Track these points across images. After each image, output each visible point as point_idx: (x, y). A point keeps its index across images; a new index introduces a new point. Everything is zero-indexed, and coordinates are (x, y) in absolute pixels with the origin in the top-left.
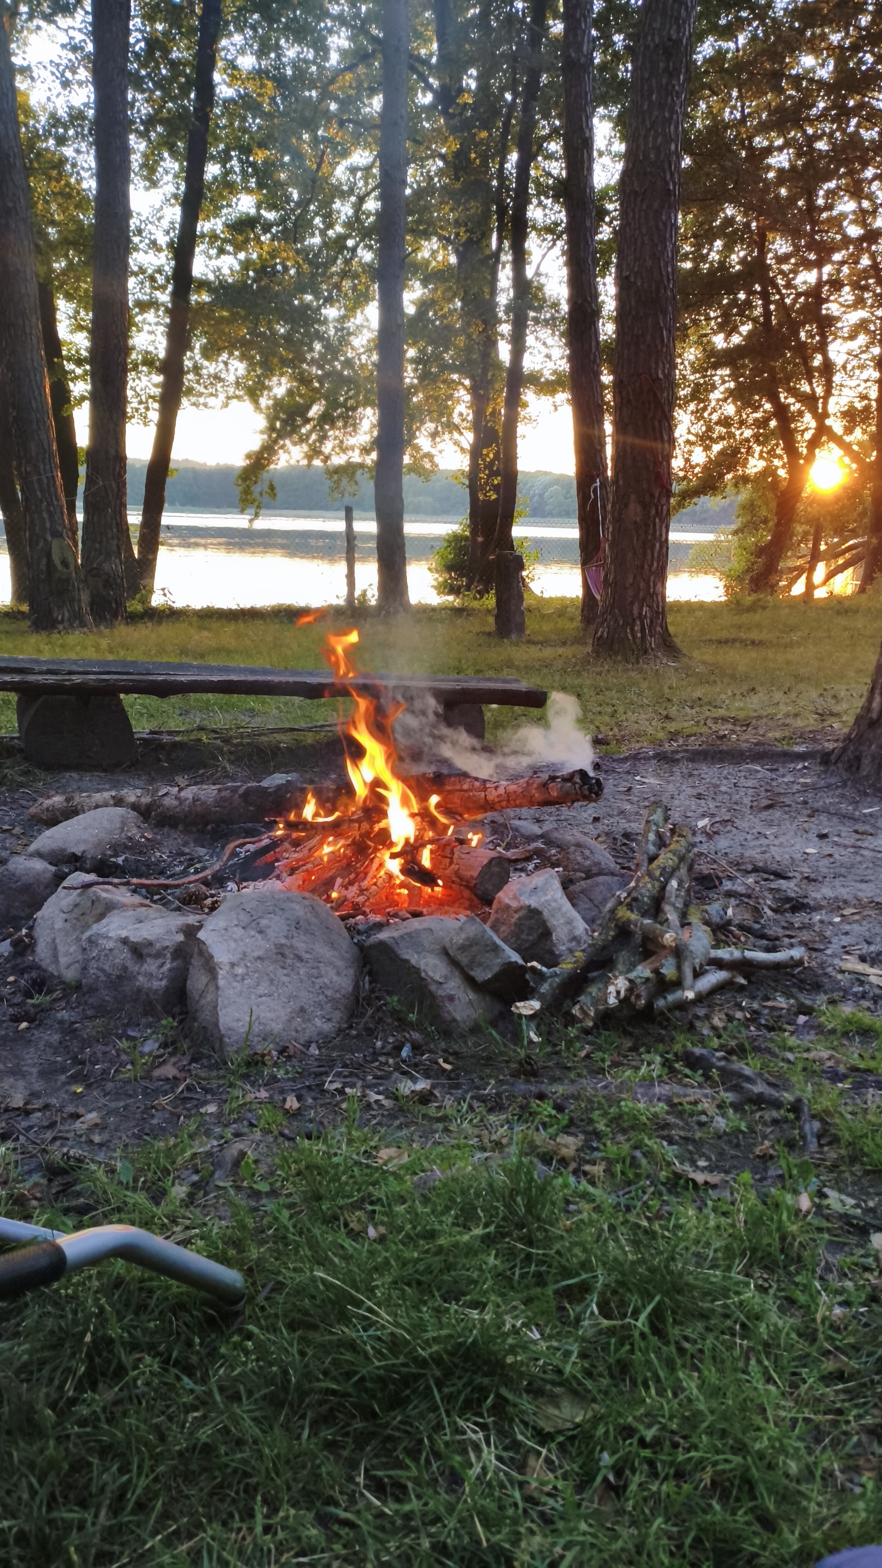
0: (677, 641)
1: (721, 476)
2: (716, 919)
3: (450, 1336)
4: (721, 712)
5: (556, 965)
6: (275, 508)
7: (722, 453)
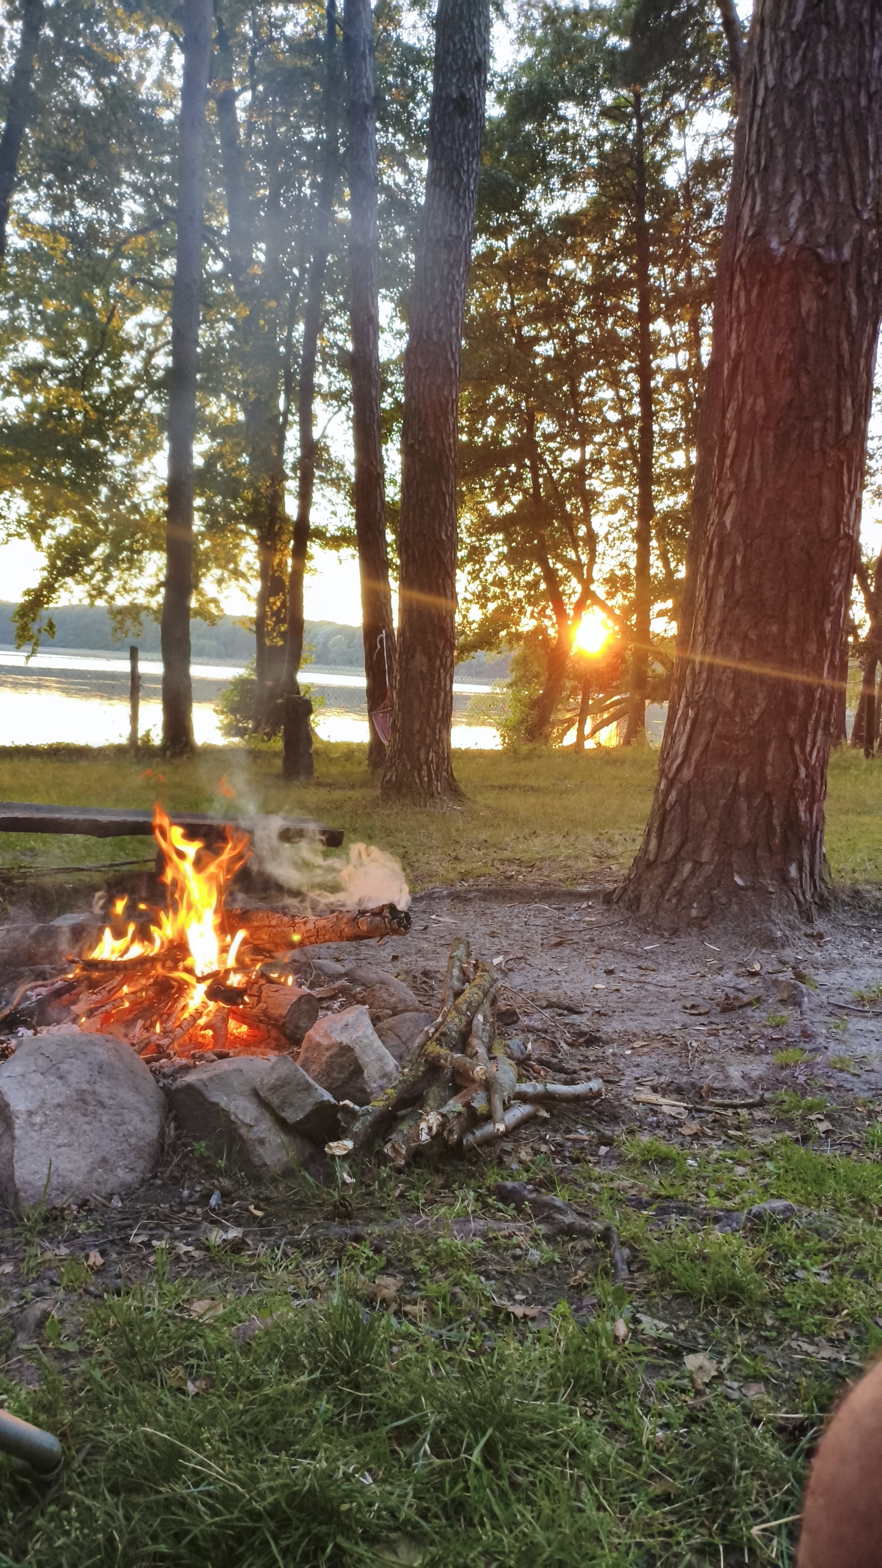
0: (462, 786)
1: (497, 632)
2: (517, 1054)
3: (285, 1486)
4: (507, 854)
5: (368, 1103)
6: (51, 646)
7: (497, 610)
